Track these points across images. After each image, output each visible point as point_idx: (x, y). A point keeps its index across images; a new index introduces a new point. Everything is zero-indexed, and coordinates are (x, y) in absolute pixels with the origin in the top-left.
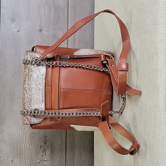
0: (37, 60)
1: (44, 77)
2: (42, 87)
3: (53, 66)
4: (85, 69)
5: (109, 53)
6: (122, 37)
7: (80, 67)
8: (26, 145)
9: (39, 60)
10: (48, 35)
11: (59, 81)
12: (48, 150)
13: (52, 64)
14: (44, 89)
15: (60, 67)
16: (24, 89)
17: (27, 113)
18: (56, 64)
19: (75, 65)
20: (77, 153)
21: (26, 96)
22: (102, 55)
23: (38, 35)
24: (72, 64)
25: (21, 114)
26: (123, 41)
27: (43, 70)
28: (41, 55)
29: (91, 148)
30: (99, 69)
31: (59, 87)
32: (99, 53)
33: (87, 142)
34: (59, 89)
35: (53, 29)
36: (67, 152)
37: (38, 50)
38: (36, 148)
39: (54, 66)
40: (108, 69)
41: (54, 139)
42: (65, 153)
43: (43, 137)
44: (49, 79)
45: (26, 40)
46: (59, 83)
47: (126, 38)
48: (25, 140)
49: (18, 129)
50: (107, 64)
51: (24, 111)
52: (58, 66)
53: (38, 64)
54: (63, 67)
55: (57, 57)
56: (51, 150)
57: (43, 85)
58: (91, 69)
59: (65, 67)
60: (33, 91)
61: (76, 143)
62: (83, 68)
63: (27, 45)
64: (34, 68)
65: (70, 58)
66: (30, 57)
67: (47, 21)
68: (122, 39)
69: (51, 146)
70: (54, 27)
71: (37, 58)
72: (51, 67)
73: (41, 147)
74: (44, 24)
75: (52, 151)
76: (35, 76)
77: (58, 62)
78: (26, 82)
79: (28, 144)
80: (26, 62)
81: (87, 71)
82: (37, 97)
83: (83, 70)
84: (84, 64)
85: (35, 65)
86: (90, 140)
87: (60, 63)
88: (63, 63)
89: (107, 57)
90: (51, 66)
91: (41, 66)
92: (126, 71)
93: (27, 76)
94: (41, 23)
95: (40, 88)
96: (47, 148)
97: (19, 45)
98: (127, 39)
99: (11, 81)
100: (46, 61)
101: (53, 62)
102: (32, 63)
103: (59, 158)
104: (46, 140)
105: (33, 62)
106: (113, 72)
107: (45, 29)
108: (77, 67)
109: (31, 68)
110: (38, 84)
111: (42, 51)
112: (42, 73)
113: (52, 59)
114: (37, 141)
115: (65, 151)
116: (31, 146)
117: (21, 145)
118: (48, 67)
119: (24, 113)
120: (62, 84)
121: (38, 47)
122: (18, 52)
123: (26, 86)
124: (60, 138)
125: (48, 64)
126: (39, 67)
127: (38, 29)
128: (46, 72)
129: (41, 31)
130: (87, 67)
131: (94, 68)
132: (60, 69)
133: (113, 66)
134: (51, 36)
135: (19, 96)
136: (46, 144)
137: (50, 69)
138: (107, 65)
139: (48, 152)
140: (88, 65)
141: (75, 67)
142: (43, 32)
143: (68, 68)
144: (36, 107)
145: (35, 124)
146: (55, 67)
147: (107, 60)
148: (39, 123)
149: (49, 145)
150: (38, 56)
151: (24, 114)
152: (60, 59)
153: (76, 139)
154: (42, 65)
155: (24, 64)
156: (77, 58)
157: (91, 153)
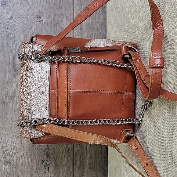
0: (38, 54)
1: (47, 76)
2: (46, 89)
3: (59, 62)
4: (102, 65)
5: (131, 44)
6: (153, 22)
7: (94, 63)
8: (24, 160)
9: (40, 55)
10: (49, 22)
11: (68, 82)
12: (51, 165)
13: (58, 59)
14: (48, 92)
15: (69, 63)
16: (22, 92)
17: (26, 124)
18: (63, 60)
19: (88, 60)
20: (87, 168)
21: (24, 101)
22: (123, 47)
23: (36, 22)
24: (84, 58)
25: (18, 125)
26: (153, 27)
27: (46, 67)
28: (42, 48)
29: (104, 161)
30: (119, 65)
31: (68, 90)
32: (118, 44)
33: (99, 154)
34: (67, 92)
35: (55, 15)
36: (75, 167)
37: (38, 41)
38: (37, 164)
39: (61, 61)
40: (131, 65)
41: (59, 151)
42: (72, 168)
43: (45, 149)
44: (55, 80)
45: (22, 29)
46: (68, 84)
47: (158, 24)
48: (22, 154)
49: (14, 141)
50: (129, 58)
51: (22, 121)
52: (67, 62)
53: (40, 60)
54: (72, 62)
55: (64, 50)
56: (55, 166)
57: (47, 87)
58: (108, 66)
59: (75, 64)
60: (34, 95)
61: (85, 156)
62: (99, 64)
63: (23, 35)
64: (35, 65)
65: (82, 52)
66: (28, 50)
67: (48, 5)
68: (153, 25)
69: (55, 160)
70: (56, 13)
71: (37, 52)
72: (57, 63)
73: (43, 162)
74: (43, 8)
75: (57, 167)
76: (35, 75)
77: (66, 56)
78: (24, 83)
79: (26, 159)
80: (23, 57)
81: (104, 68)
82: (39, 103)
83: (99, 67)
84: (100, 59)
85: (35, 60)
86: (103, 152)
87: (68, 58)
88: (73, 58)
89: (129, 49)
90: (56, 61)
91: (43, 62)
92: (161, 67)
93: (25, 76)
94: (39, 7)
95: (43, 90)
96: (51, 163)
97: (12, 35)
98: (159, 26)
99: (3, 81)
100: (49, 55)
101: (60, 56)
102: (31, 58)
103: (65, 175)
104: (48, 153)
105: (33, 57)
106: (138, 69)
107: (45, 15)
108: (90, 63)
109: (30, 65)
110: (39, 85)
111: (44, 43)
112: (45, 71)
113: (58, 53)
114: (37, 155)
115: (72, 166)
116: (30, 161)
117: (18, 160)
118: (52, 63)
119: (22, 124)
120: (72, 86)
121: (38, 37)
122: (11, 44)
123: (25, 88)
124: (66, 150)
125: (53, 59)
126: (41, 63)
127: (36, 15)
128: (50, 70)
129: (40, 18)
130: (104, 63)
131: (113, 64)
132: (68, 66)
133: (137, 61)
134: (53, 23)
135: (14, 99)
136: (48, 157)
137: (55, 66)
138: (129, 60)
139: (52, 168)
140: (106, 60)
141: (88, 63)
142: (43, 19)
143: (79, 64)
144: (37, 116)
145: (37, 138)
146: (61, 63)
147: (129, 53)
148: (43, 137)
149: (53, 159)
150: (39, 48)
151: (21, 126)
152: (68, 52)
153: (85, 151)
154: (45, 60)
155: (21, 59)
156: (90, 51)
157: (104, 167)
